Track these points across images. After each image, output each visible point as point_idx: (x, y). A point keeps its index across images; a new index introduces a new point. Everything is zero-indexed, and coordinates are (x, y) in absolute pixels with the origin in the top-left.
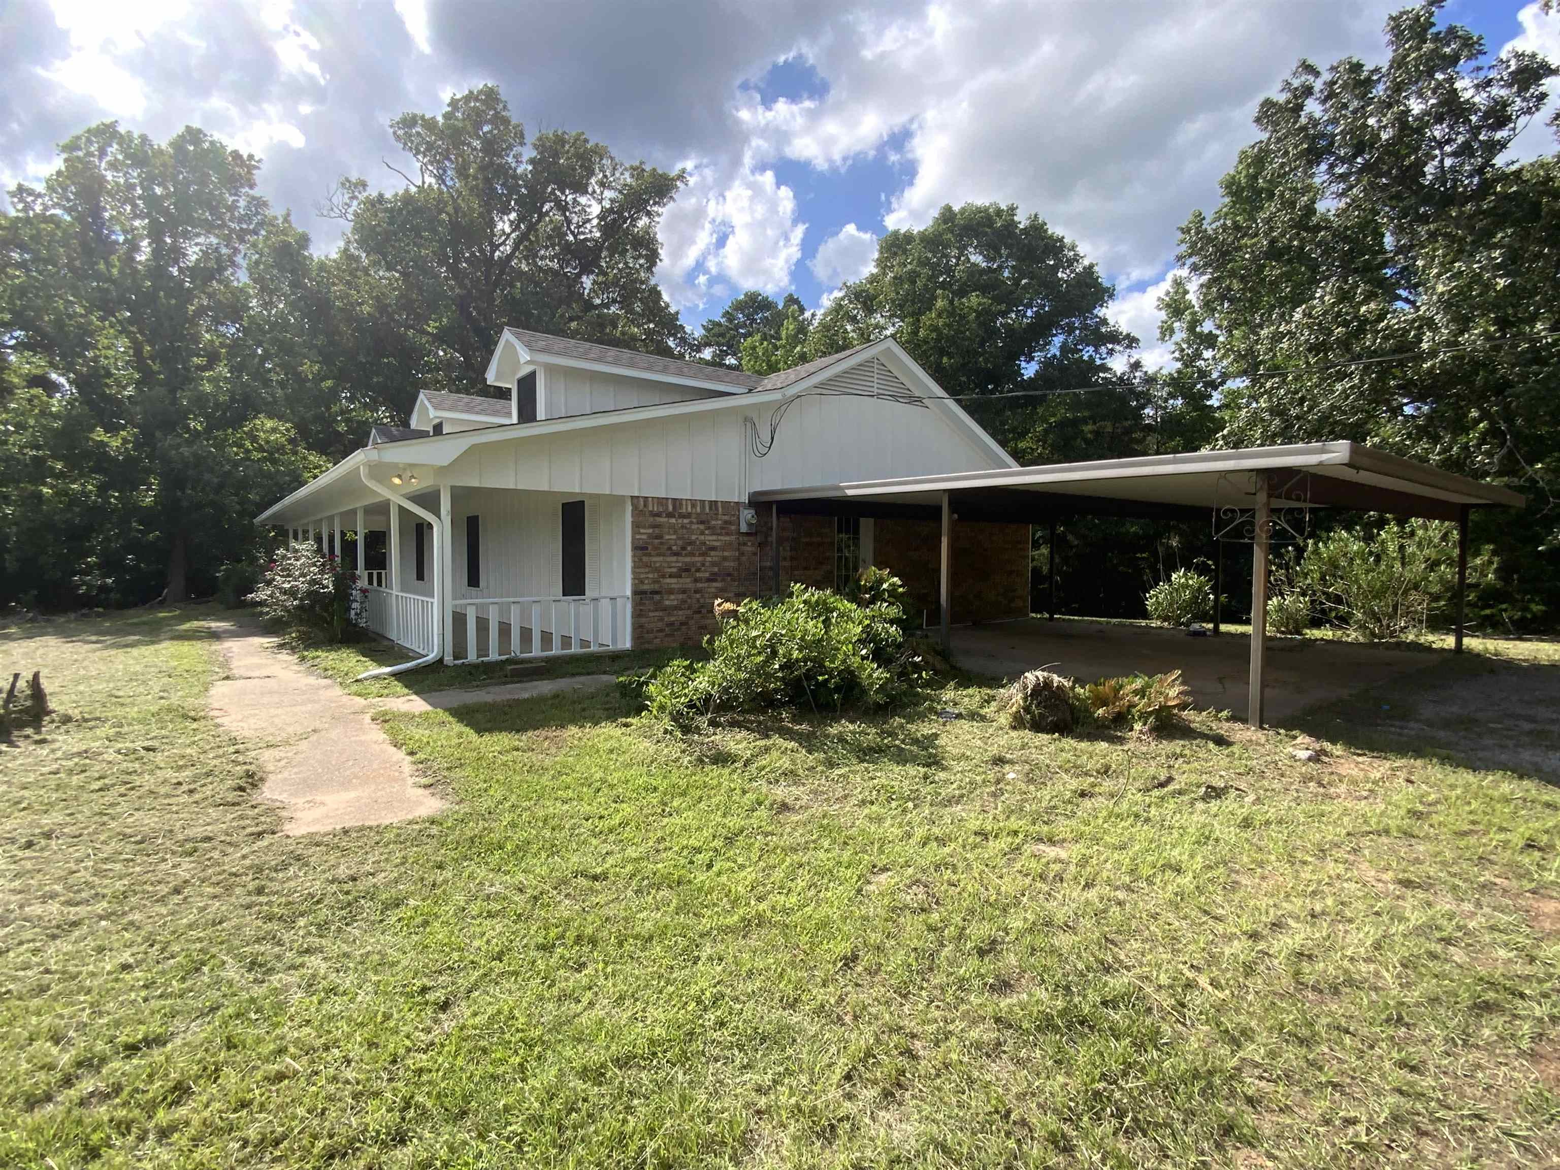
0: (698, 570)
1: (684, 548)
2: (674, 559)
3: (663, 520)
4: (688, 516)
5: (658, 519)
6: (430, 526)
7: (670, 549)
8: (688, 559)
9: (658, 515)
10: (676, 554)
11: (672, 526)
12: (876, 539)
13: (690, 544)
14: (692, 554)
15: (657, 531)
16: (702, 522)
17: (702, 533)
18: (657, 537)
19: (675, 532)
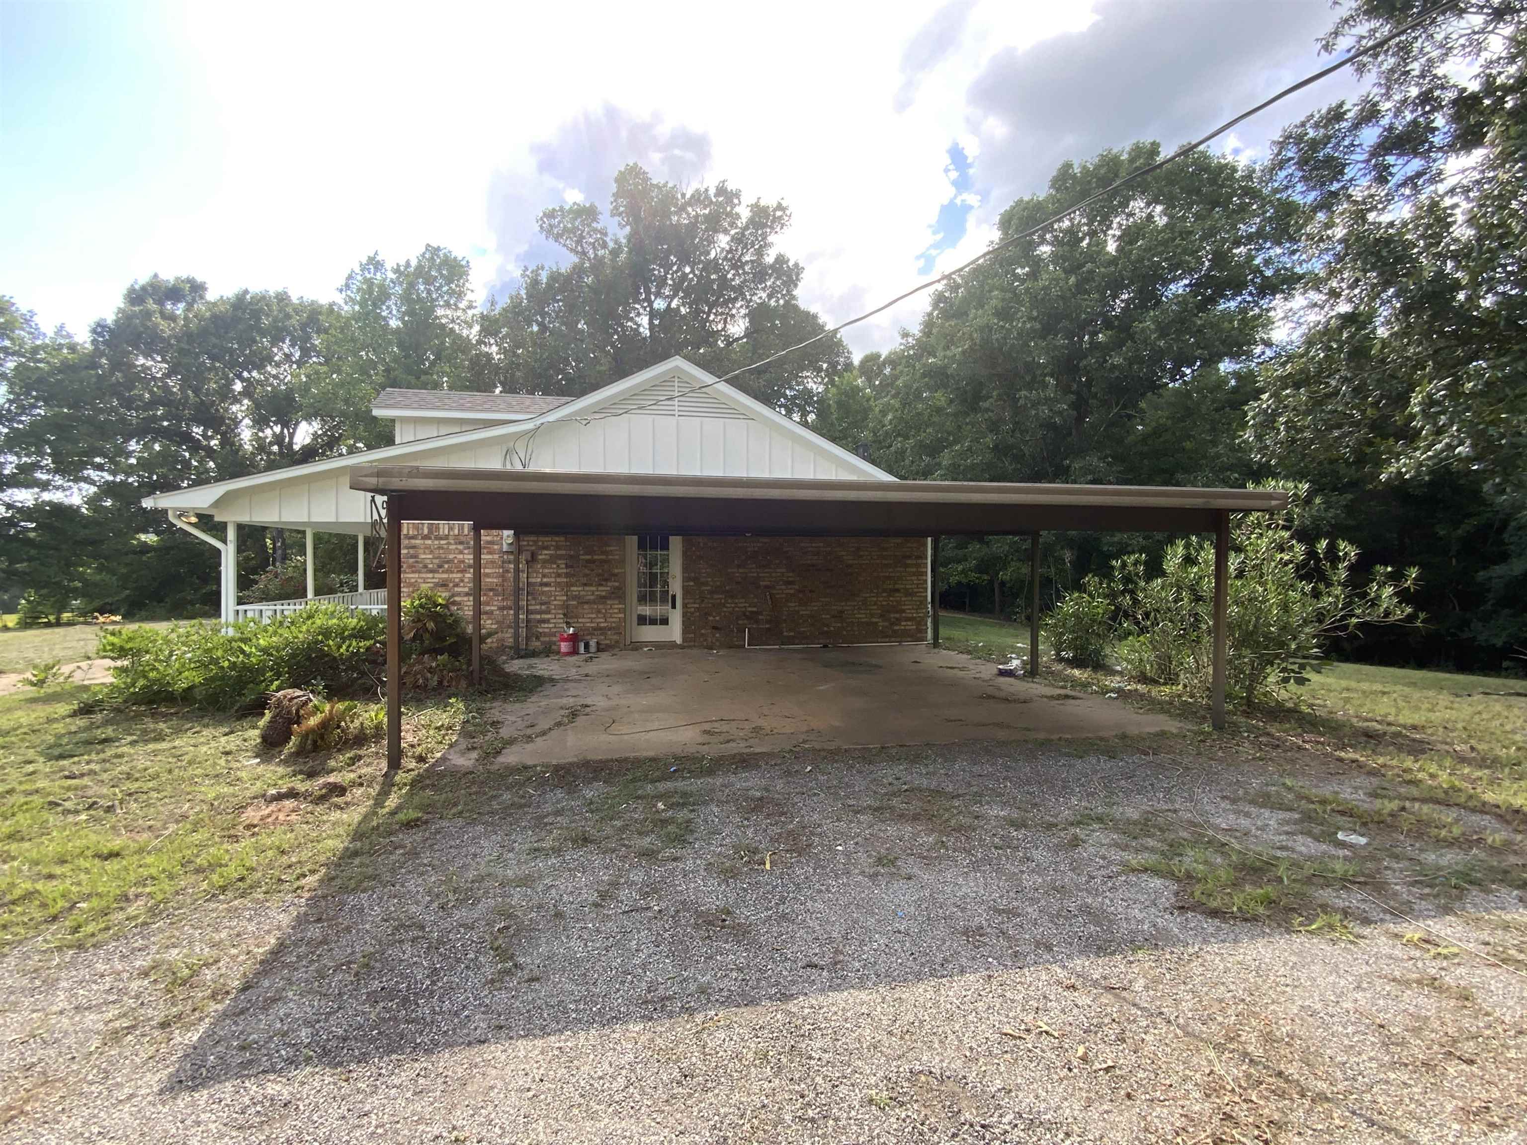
0: (457, 585)
1: (440, 566)
2: (430, 575)
3: (418, 542)
4: (446, 537)
5: (413, 541)
6: (219, 552)
7: (425, 566)
8: (445, 576)
9: (414, 537)
10: (432, 571)
11: (428, 547)
12: (685, 554)
13: (448, 562)
14: (449, 571)
15: (412, 551)
16: (461, 543)
17: (461, 552)
18: (412, 557)
19: (431, 552)
